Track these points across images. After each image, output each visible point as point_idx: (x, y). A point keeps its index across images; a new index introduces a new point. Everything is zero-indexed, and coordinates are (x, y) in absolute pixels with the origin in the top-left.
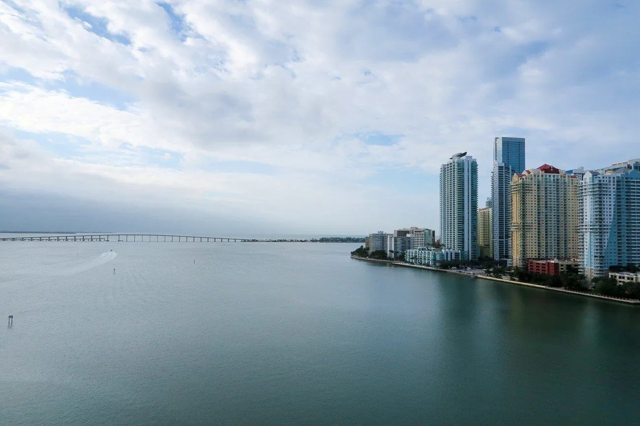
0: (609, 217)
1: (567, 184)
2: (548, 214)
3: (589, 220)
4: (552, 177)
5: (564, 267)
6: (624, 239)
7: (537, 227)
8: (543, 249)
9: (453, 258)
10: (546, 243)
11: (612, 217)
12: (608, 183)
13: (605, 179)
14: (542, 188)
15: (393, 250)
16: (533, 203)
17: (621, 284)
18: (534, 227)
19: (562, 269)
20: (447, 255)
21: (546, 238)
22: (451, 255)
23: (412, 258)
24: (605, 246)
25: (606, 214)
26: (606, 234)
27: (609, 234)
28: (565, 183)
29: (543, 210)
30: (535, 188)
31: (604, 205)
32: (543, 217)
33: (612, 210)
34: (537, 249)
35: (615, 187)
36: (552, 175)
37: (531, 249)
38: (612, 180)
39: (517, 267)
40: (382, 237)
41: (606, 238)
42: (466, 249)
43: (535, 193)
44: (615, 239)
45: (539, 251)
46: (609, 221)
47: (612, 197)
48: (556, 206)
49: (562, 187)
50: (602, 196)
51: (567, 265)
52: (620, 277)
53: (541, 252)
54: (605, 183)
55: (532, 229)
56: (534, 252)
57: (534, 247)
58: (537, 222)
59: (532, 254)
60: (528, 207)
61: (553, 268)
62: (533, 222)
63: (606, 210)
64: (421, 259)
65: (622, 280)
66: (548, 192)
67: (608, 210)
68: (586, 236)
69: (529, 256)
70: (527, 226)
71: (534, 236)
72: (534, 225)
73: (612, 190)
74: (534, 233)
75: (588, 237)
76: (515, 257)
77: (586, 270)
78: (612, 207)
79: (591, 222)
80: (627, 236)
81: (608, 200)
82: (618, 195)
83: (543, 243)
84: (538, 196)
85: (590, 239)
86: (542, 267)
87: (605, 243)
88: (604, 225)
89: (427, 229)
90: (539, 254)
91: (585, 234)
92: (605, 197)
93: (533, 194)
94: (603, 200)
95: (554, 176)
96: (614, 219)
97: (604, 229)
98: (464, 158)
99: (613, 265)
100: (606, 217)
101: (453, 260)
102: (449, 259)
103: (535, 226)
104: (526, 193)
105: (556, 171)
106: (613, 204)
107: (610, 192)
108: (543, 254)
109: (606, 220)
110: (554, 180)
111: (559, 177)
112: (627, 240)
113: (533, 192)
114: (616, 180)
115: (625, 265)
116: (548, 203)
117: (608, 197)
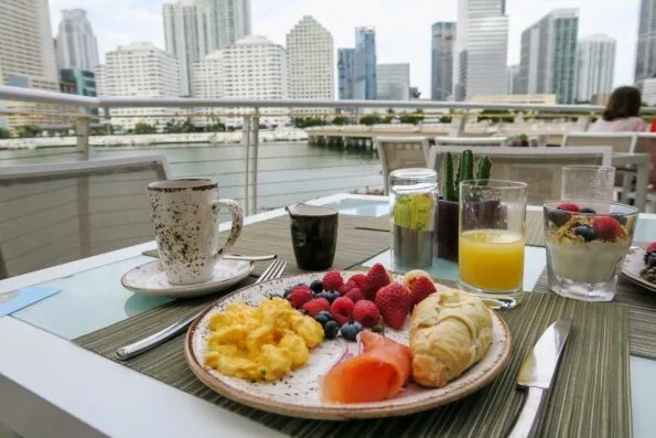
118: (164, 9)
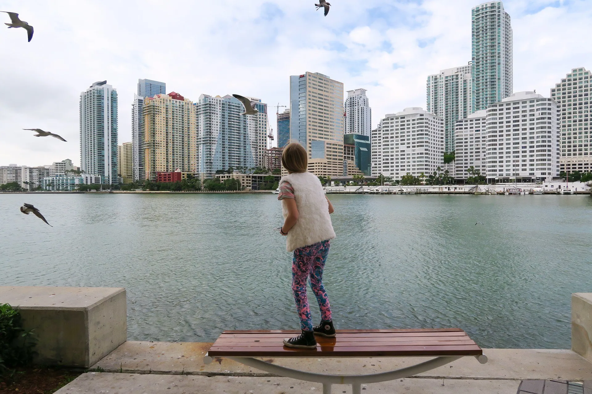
0: (216, 132)
1: (190, 110)
2: (175, 134)
3: (202, 134)
4: (178, 102)
5: (185, 176)
6: (227, 150)
7: (165, 145)
8: (171, 164)
9: (93, 182)
10: (173, 159)
11: (218, 132)
12: (215, 104)
13: (214, 101)
14: (170, 112)
15: (28, 181)
16: (162, 123)
17: (223, 182)
18: (162, 145)
19: (183, 177)
20: (87, 180)
21: (173, 155)
22: (91, 180)
23: (49, 185)
24: (213, 154)
25: (214, 129)
26: (214, 145)
27: (216, 145)
28: (188, 109)
29: (170, 130)
30: (164, 111)
31: (213, 121)
32: (170, 137)
33: (219, 126)
34: (165, 165)
35: (221, 108)
36: (178, 101)
37: (160, 164)
38: (218, 102)
39: (148, 180)
40: (16, 170)
41: (214, 148)
42: (106, 174)
43: (163, 115)
44: (220, 150)
45: (167, 166)
46: (216, 134)
47: (219, 116)
48: (181, 128)
49: (186, 112)
50: (212, 114)
51: (187, 174)
52: (222, 177)
53: (169, 167)
54: (214, 103)
55: (161, 146)
56: (163, 167)
57: (163, 162)
58: (165, 141)
59: (161, 168)
60: (158, 127)
61: (176, 177)
62: (162, 140)
63: (214, 126)
64: (59, 185)
65: (223, 179)
66: (175, 115)
67: (216, 126)
68: (200, 147)
69: (158, 169)
70: (156, 143)
71: (163, 152)
72: (162, 143)
73: (219, 110)
74: (162, 150)
75: (201, 148)
76: (147, 172)
77: (200, 175)
78: (219, 124)
79: (204, 135)
80: (229, 148)
81: (216, 118)
82: (223, 115)
83: (170, 159)
84: (167, 118)
85: (203, 148)
86: (169, 177)
87: (213, 152)
88: (213, 138)
89: (68, 160)
90: (167, 168)
91: (200, 146)
92: (214, 115)
93: (162, 116)
94: (212, 117)
95: (180, 102)
96: (220, 133)
97: (213, 141)
98: (104, 86)
99: (219, 169)
100: (214, 131)
101: (93, 184)
102: (89, 183)
103: (164, 144)
104: (156, 114)
105: (182, 98)
106: (219, 121)
107: (217, 111)
108: (171, 168)
109: (213, 134)
110: (179, 105)
111: (184, 104)
112: (229, 150)
113: (162, 113)
114: (221, 103)
115: (226, 170)
116: (175, 125)
117: (216, 115)
118: (429, 81)
